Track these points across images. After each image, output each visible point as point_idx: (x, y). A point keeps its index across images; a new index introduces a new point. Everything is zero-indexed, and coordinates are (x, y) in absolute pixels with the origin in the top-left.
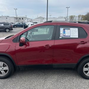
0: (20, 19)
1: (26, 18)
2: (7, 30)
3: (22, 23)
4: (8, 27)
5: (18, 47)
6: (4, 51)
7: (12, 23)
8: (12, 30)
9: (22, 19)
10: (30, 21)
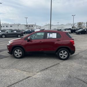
0: (30, 26)
1: (35, 25)
2: (19, 36)
3: (31, 30)
4: (20, 34)
5: (27, 43)
6: (20, 44)
7: (23, 30)
8: (23, 36)
9: (32, 26)
10: (39, 28)
